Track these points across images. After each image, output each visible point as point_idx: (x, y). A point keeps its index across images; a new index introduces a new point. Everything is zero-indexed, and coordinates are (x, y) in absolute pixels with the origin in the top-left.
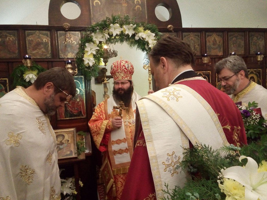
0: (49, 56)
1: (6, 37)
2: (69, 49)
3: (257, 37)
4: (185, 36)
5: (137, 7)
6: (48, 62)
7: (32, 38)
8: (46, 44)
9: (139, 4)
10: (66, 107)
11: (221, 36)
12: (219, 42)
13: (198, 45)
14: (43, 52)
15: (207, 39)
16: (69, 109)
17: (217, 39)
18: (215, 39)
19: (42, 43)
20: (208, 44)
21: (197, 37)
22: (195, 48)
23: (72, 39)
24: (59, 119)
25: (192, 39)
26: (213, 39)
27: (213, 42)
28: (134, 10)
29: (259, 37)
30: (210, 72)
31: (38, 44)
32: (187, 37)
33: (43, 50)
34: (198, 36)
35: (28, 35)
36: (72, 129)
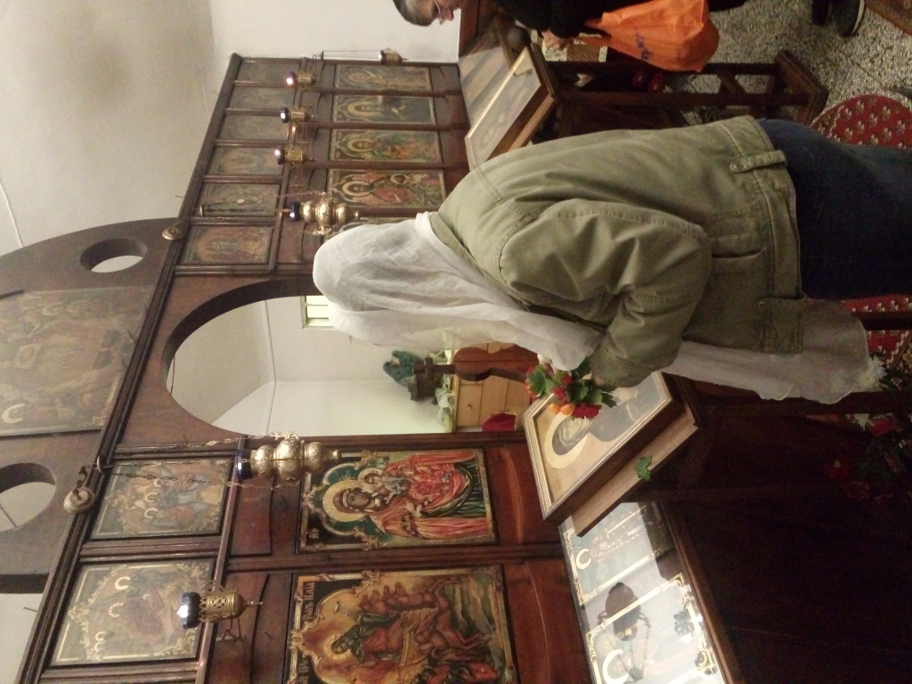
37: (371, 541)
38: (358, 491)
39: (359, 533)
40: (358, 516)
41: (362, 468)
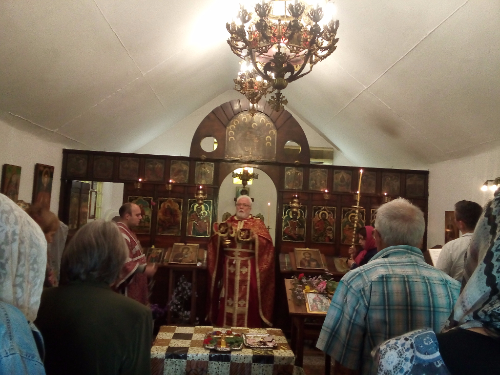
0: (186, 181)
1: (156, 164)
2: (203, 177)
3: (391, 177)
4: (312, 172)
5: (267, 143)
6: (185, 186)
7: (175, 166)
8: (185, 171)
9: (269, 141)
10: (194, 227)
11: (350, 174)
12: (348, 180)
13: (325, 181)
14: (182, 178)
15: (335, 176)
16: (197, 228)
17: (345, 176)
18: (343, 177)
19: (182, 171)
20: (335, 181)
21: (324, 173)
22: (321, 184)
23: (207, 169)
24: (187, 235)
25: (319, 175)
26: (341, 176)
27: (341, 179)
28: (264, 145)
29: (393, 178)
30: (335, 208)
31: (179, 171)
32: (313, 172)
33: (182, 176)
34: (326, 172)
35: (173, 164)
36: (197, 245)
37: (189, 212)
38: (202, 210)
39: (191, 210)
40: (195, 210)
41: (207, 212)
